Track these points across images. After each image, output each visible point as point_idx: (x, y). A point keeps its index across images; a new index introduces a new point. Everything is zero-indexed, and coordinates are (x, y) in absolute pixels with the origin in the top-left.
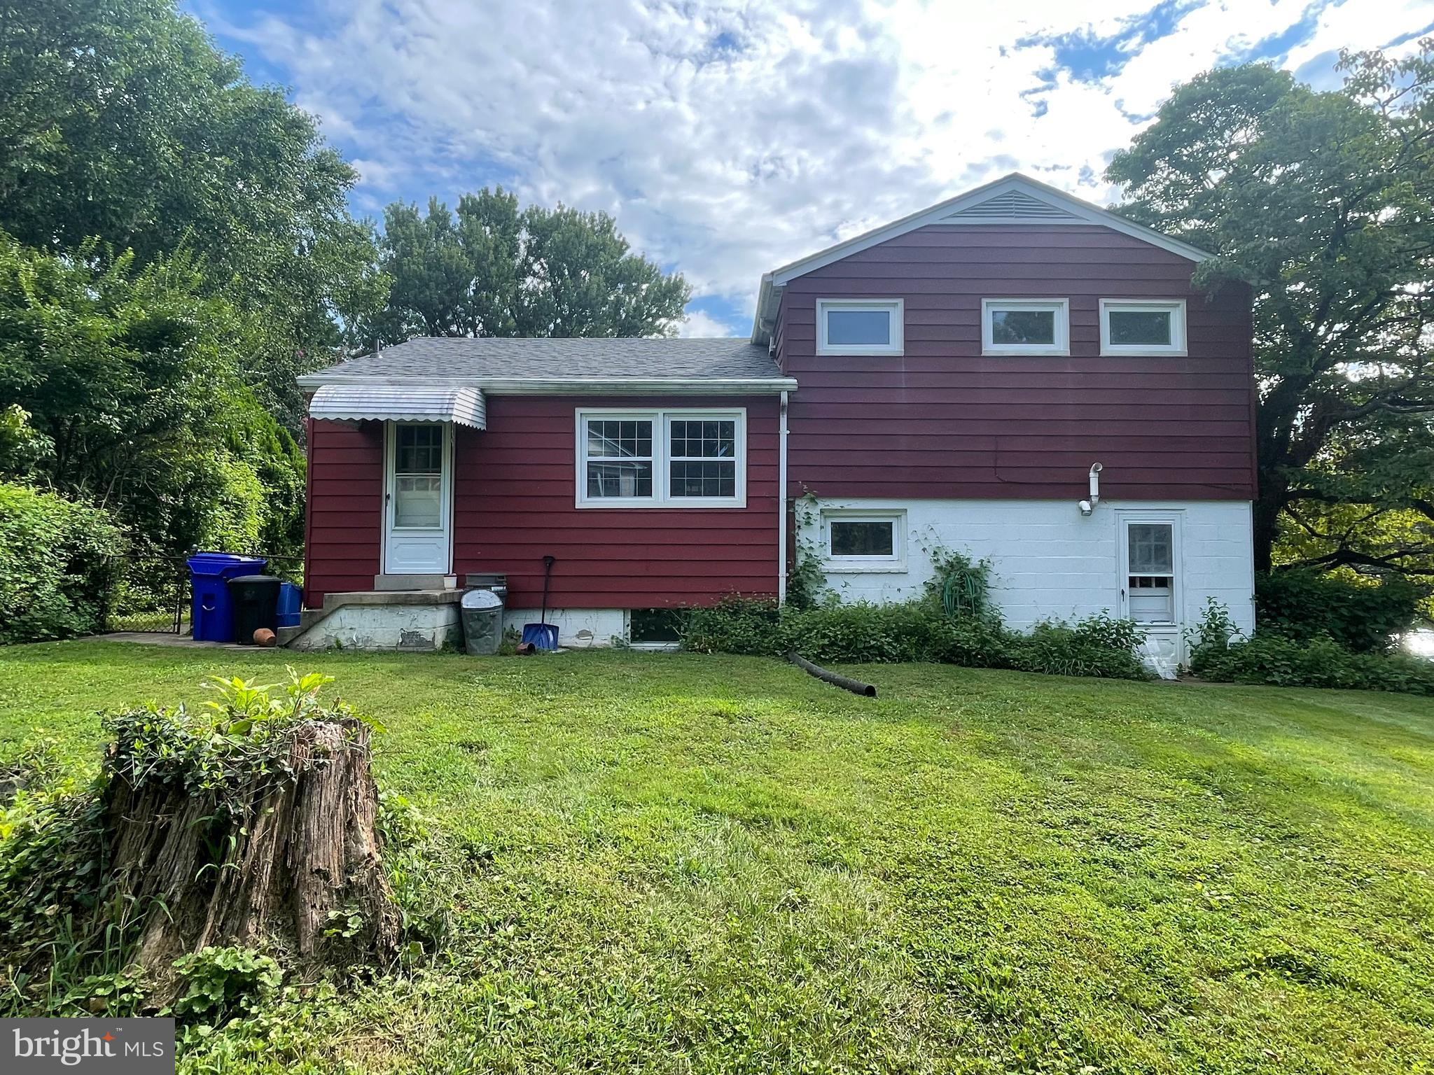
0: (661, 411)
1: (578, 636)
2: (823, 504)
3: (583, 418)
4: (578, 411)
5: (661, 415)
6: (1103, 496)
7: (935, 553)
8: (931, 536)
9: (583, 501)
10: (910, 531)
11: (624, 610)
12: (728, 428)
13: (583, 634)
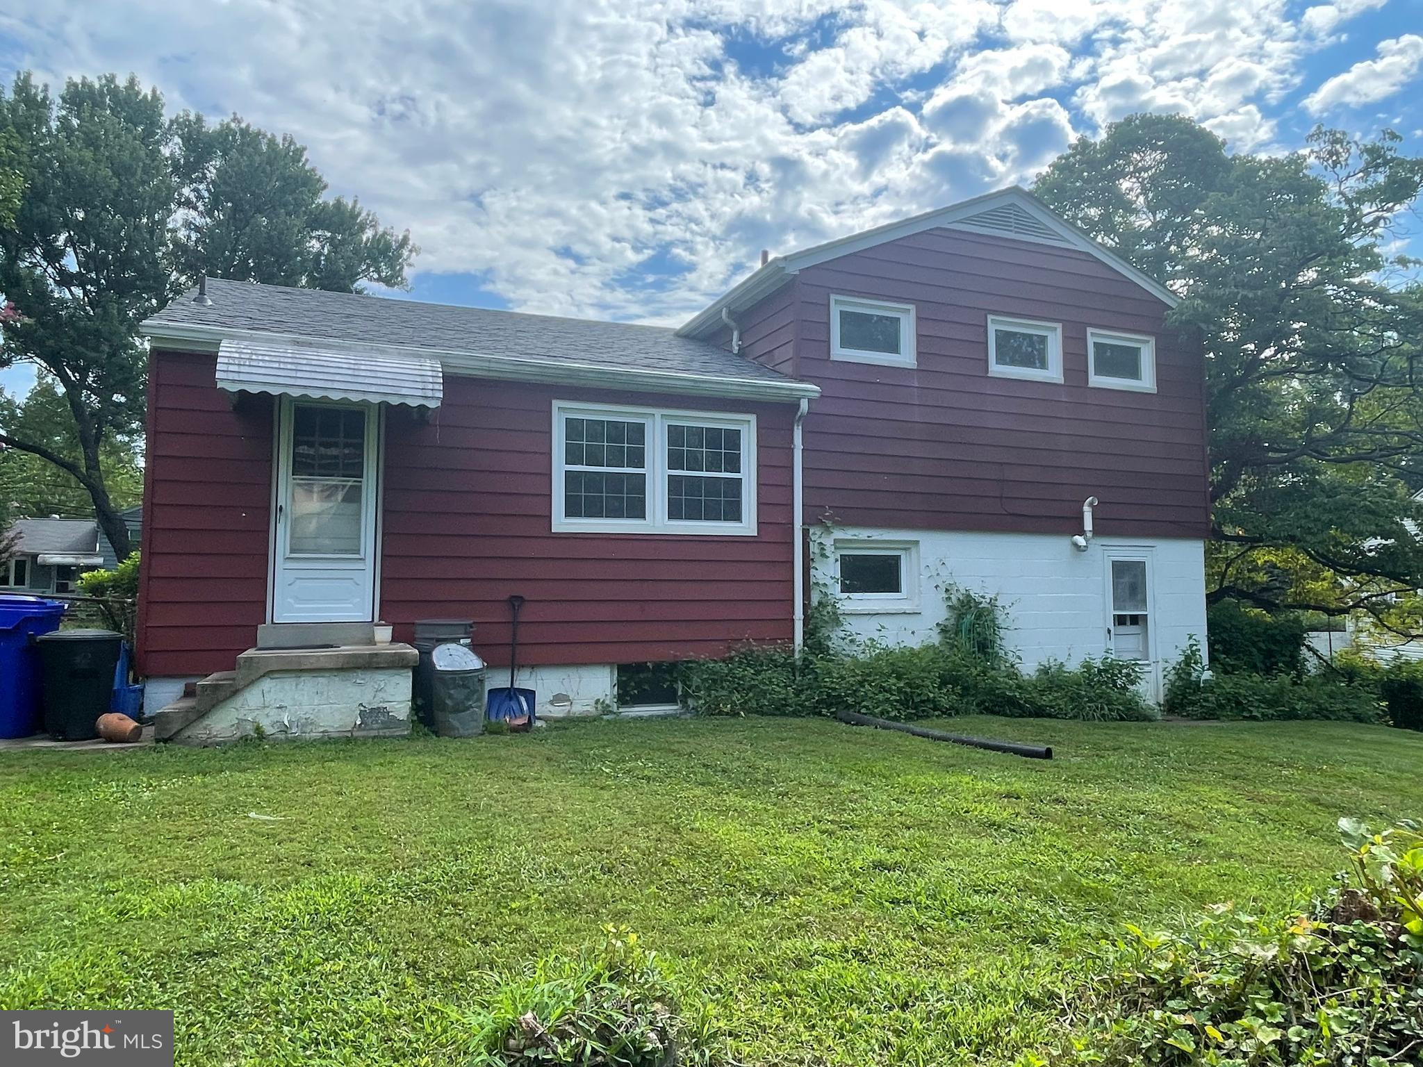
0: (658, 412)
1: (552, 703)
2: (839, 534)
3: (561, 413)
4: (556, 404)
5: (658, 417)
6: (1097, 532)
7: (947, 590)
8: (944, 573)
9: (562, 523)
10: (922, 567)
11: (610, 664)
12: (733, 438)
13: (558, 699)
